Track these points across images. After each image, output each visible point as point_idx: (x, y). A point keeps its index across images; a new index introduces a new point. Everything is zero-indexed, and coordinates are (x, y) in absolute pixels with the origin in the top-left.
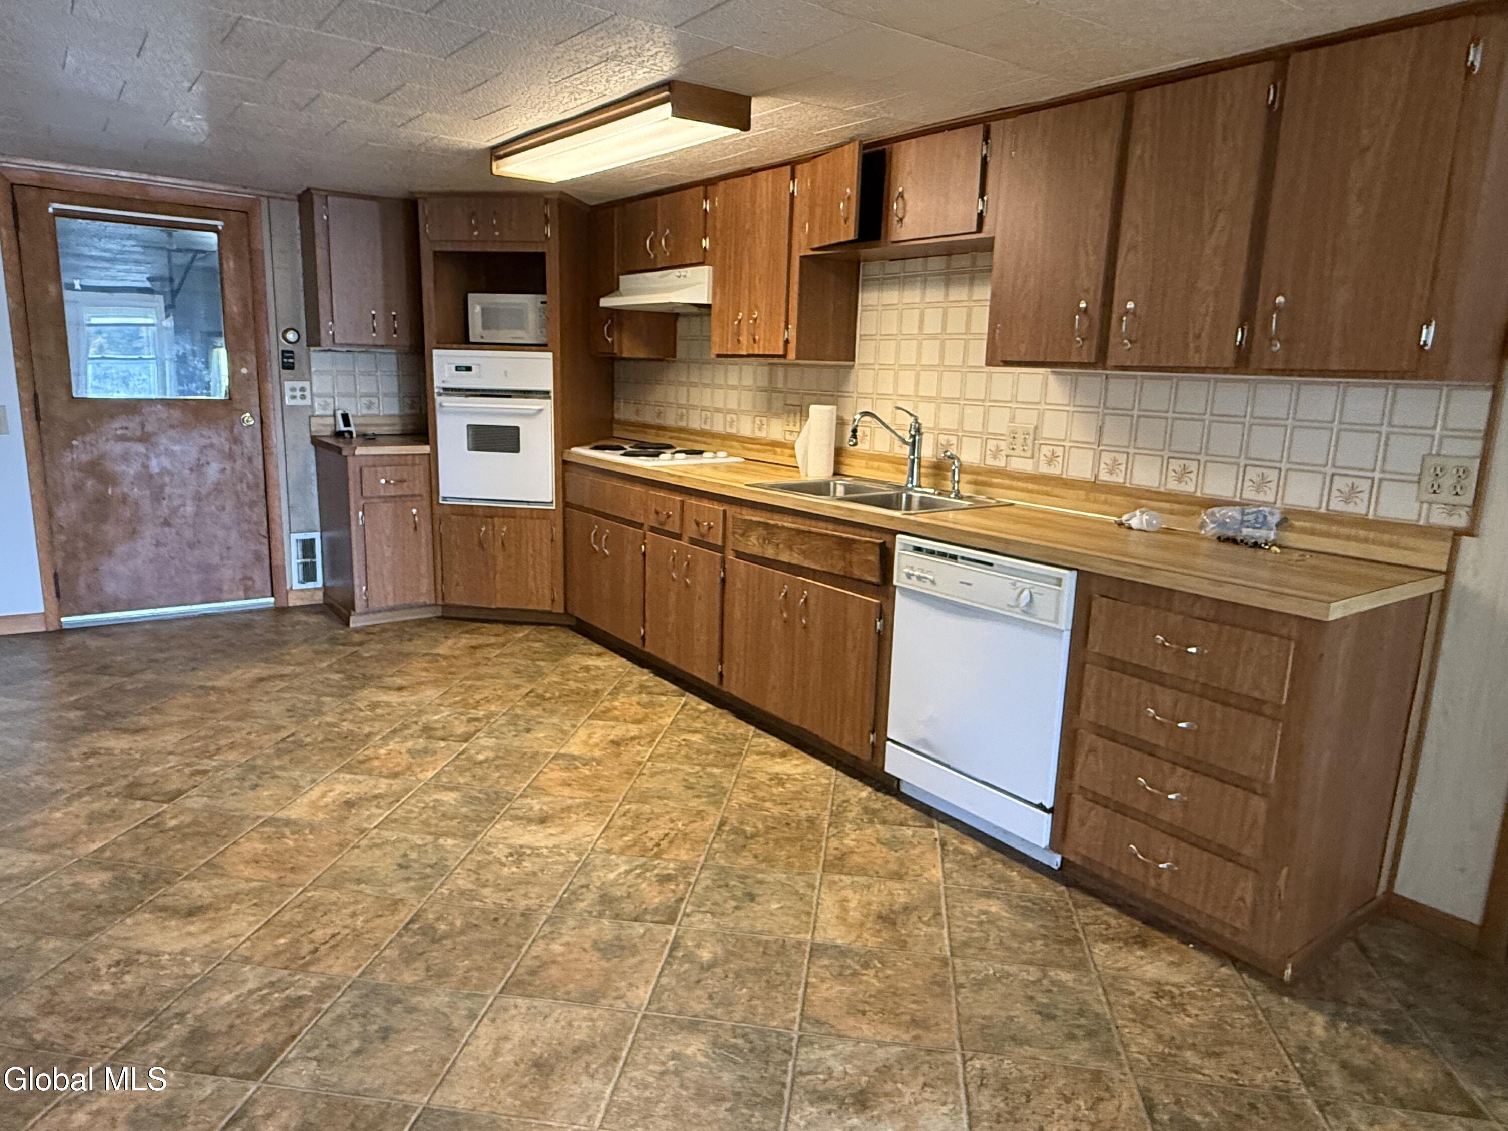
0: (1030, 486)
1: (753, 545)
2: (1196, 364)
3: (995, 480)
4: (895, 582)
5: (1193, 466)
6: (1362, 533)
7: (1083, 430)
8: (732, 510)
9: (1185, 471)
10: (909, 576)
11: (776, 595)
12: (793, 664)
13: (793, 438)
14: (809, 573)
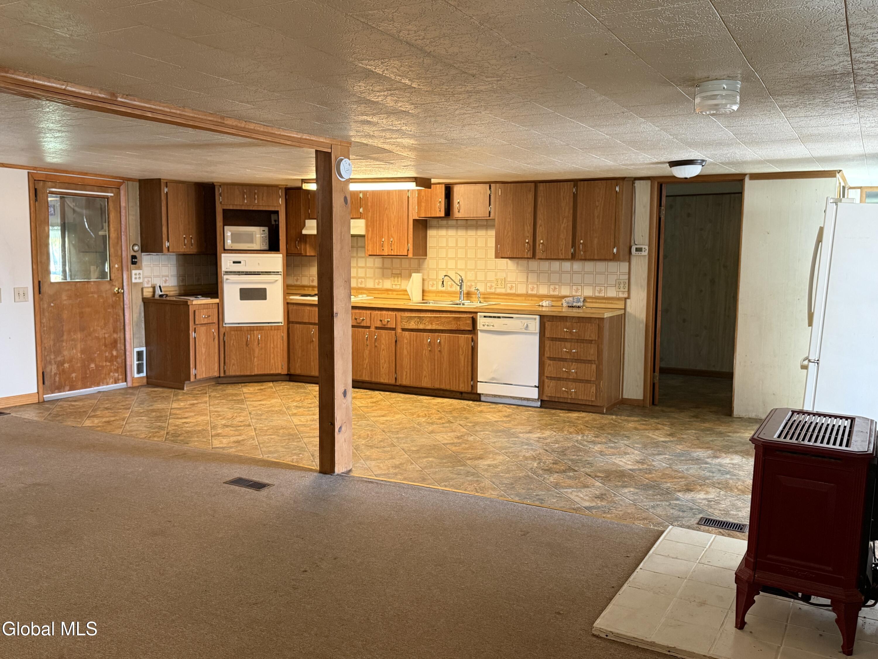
0: (505, 297)
1: (412, 325)
2: (562, 258)
3: (492, 296)
4: (478, 328)
5: (557, 287)
6: (604, 301)
7: (522, 277)
8: (399, 314)
9: (555, 288)
10: (484, 325)
11: (425, 342)
12: (435, 365)
13: (398, 287)
14: (441, 331)
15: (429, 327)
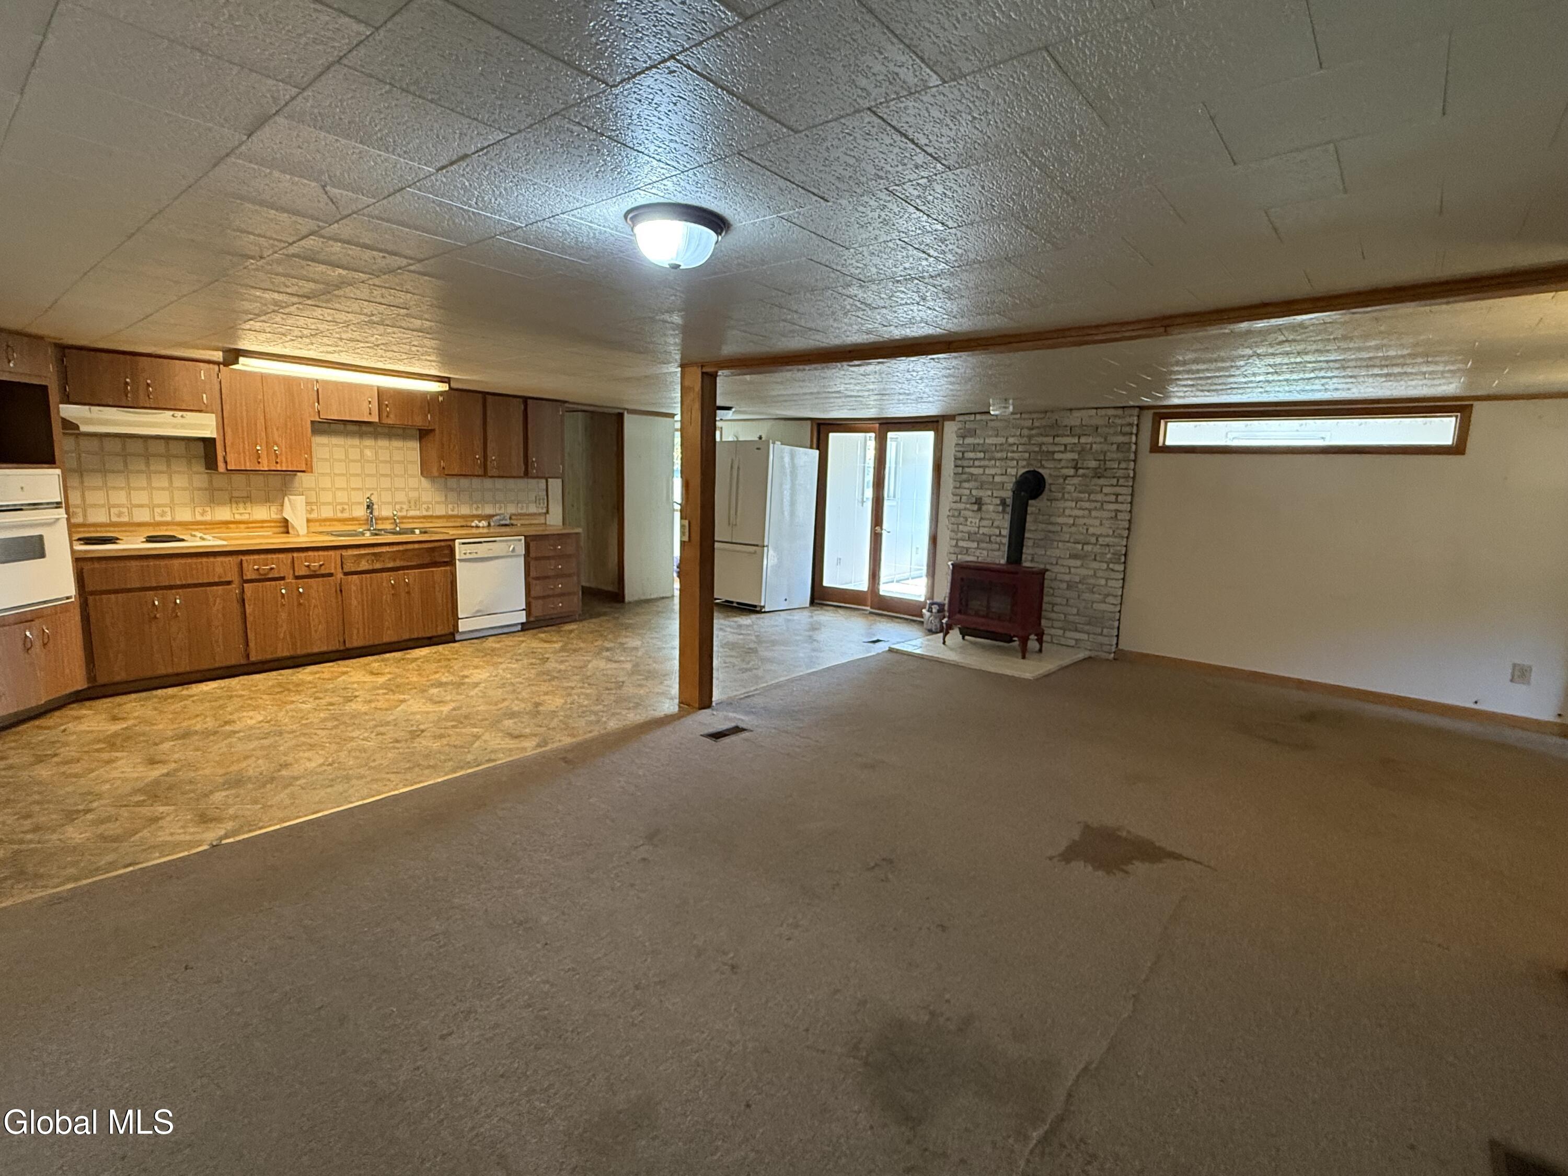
0: (422, 520)
1: (364, 565)
4: (457, 558)
6: (528, 517)
7: (439, 497)
8: (338, 553)
10: (463, 554)
11: (385, 585)
12: (401, 612)
14: (408, 568)
15: (390, 565)
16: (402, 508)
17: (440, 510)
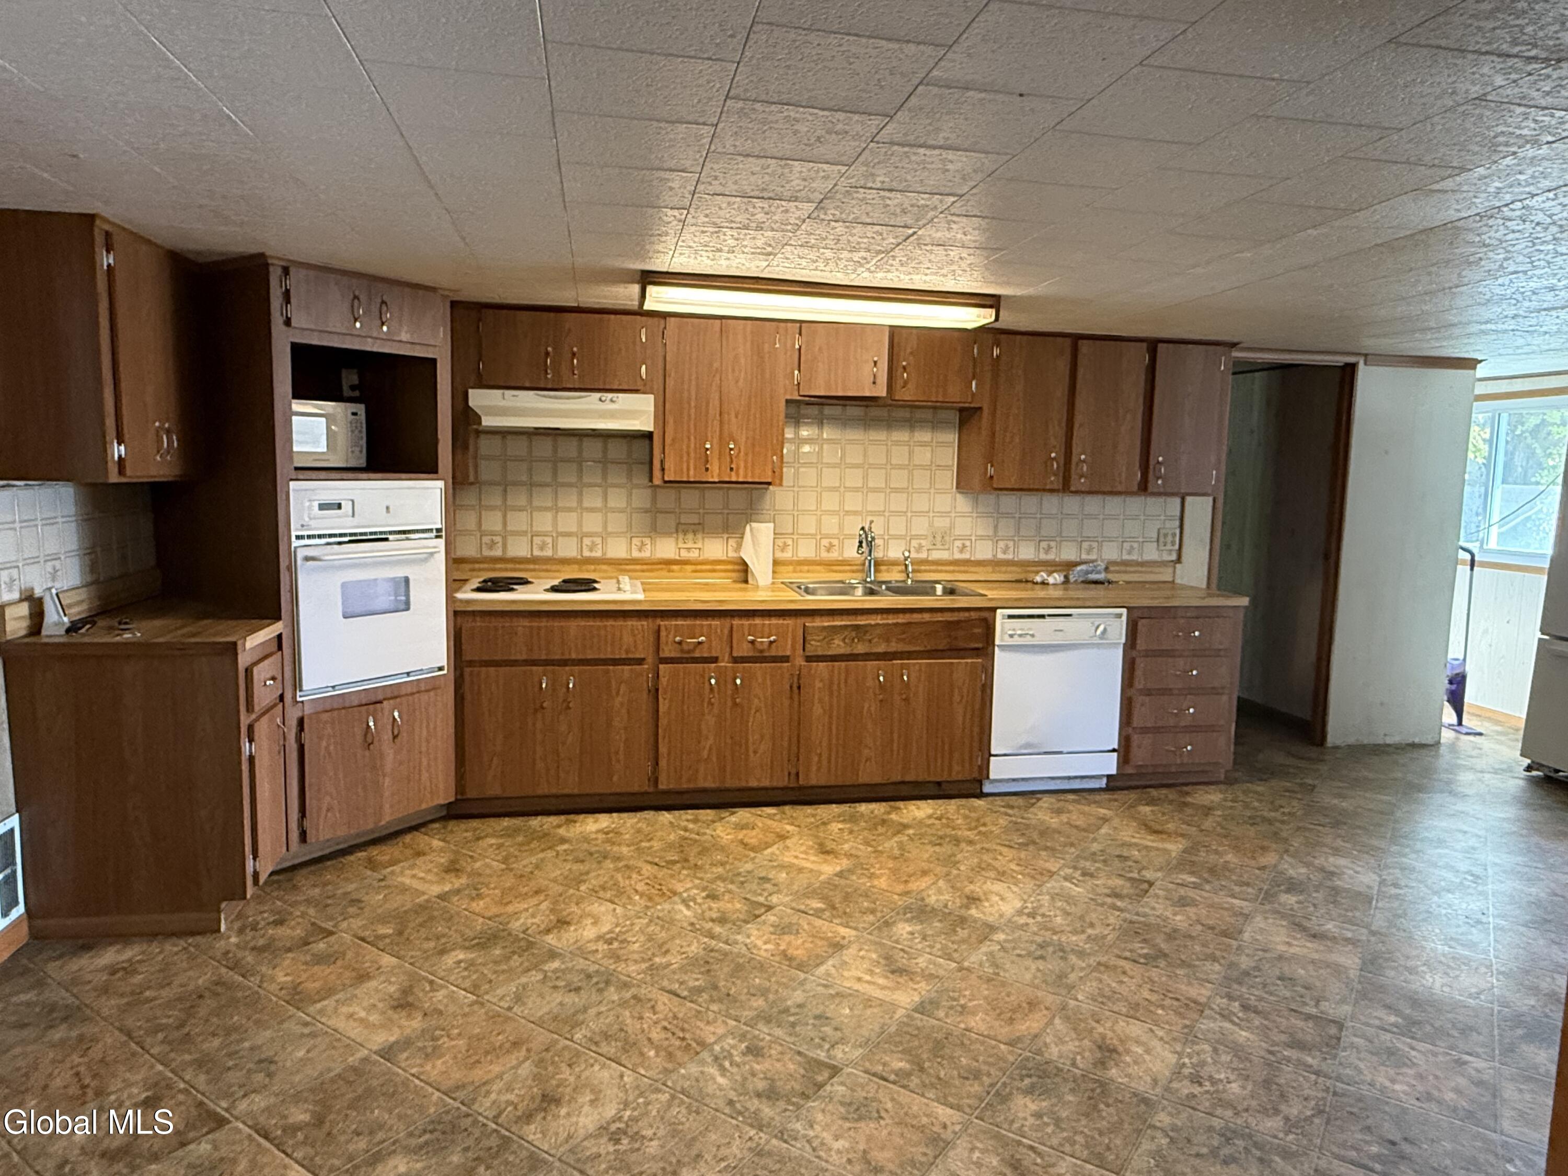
0: (951, 568)
4: (998, 643)
6: (1139, 569)
8: (799, 623)
10: (1012, 635)
11: (870, 683)
12: (892, 733)
13: (694, 555)
14: (909, 655)
15: (881, 649)
16: (921, 546)
17: (984, 551)
